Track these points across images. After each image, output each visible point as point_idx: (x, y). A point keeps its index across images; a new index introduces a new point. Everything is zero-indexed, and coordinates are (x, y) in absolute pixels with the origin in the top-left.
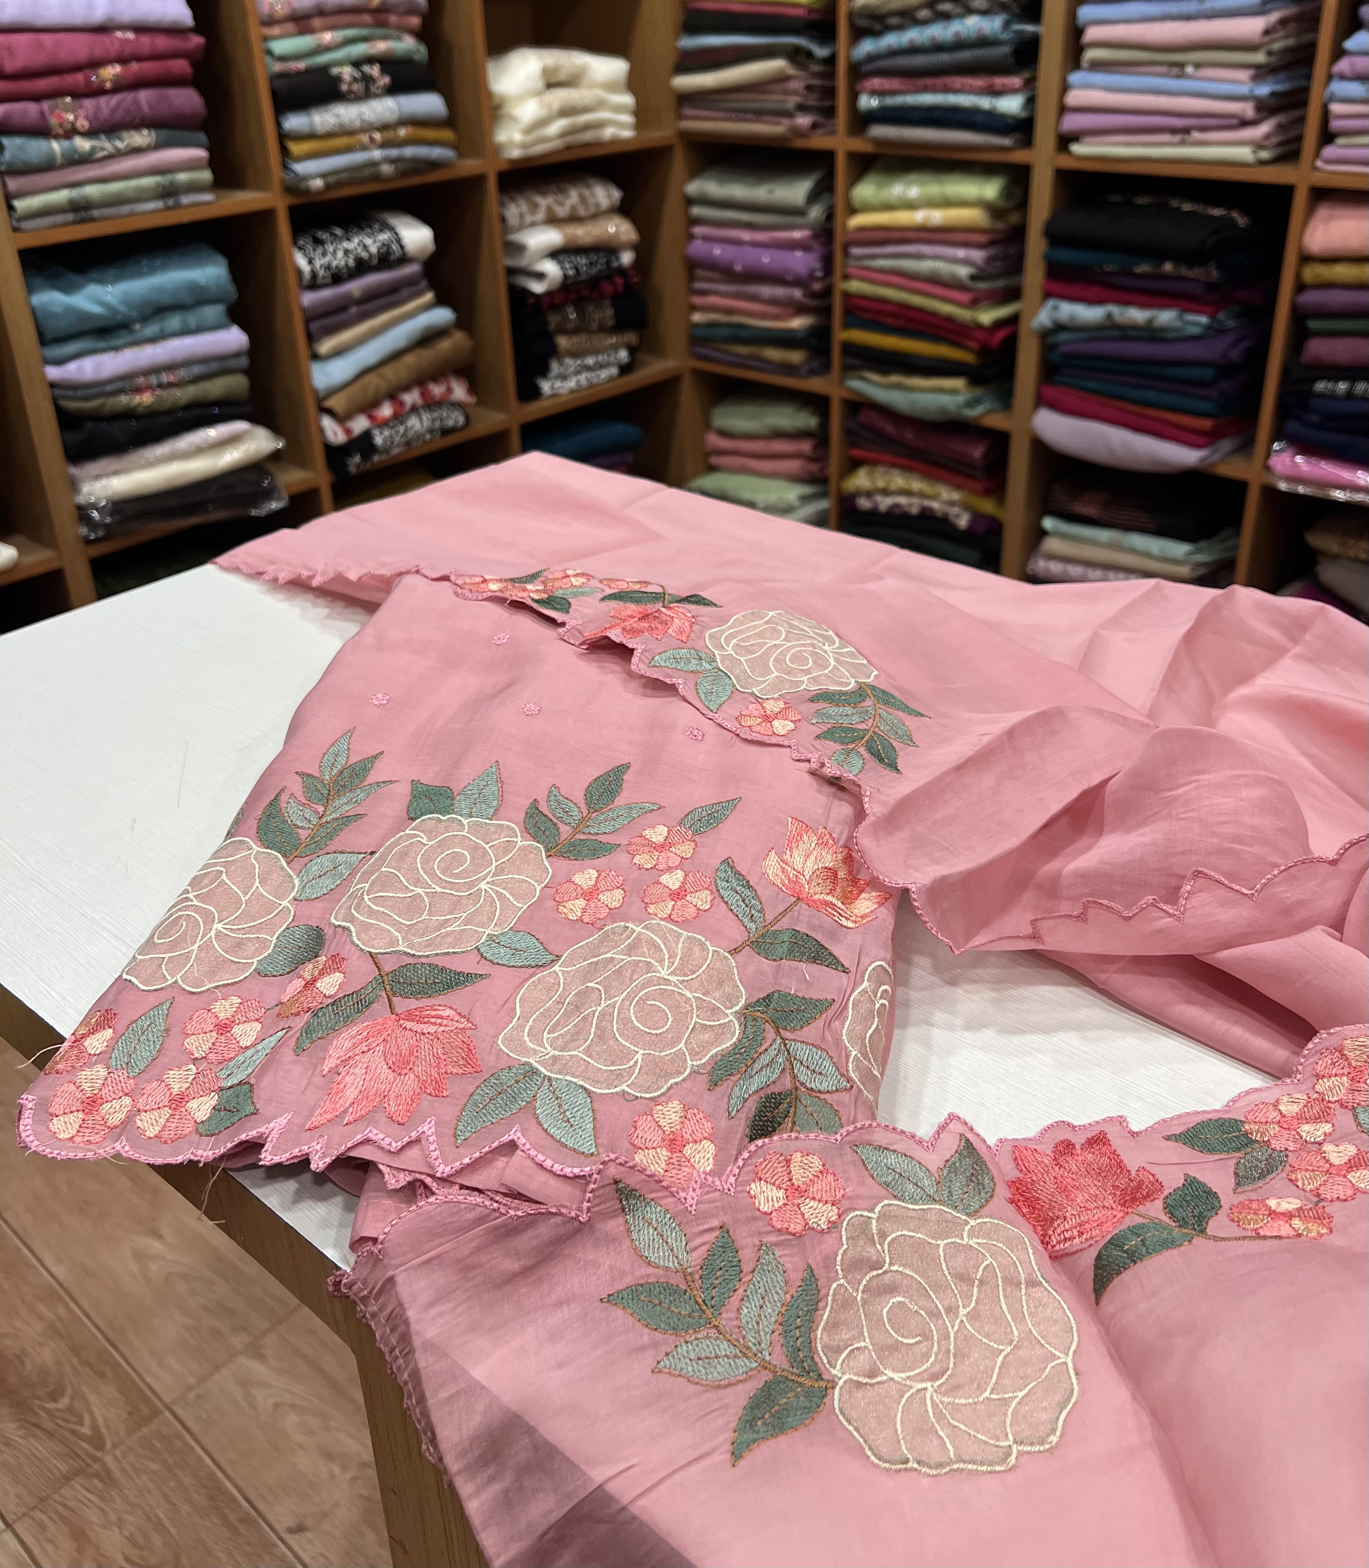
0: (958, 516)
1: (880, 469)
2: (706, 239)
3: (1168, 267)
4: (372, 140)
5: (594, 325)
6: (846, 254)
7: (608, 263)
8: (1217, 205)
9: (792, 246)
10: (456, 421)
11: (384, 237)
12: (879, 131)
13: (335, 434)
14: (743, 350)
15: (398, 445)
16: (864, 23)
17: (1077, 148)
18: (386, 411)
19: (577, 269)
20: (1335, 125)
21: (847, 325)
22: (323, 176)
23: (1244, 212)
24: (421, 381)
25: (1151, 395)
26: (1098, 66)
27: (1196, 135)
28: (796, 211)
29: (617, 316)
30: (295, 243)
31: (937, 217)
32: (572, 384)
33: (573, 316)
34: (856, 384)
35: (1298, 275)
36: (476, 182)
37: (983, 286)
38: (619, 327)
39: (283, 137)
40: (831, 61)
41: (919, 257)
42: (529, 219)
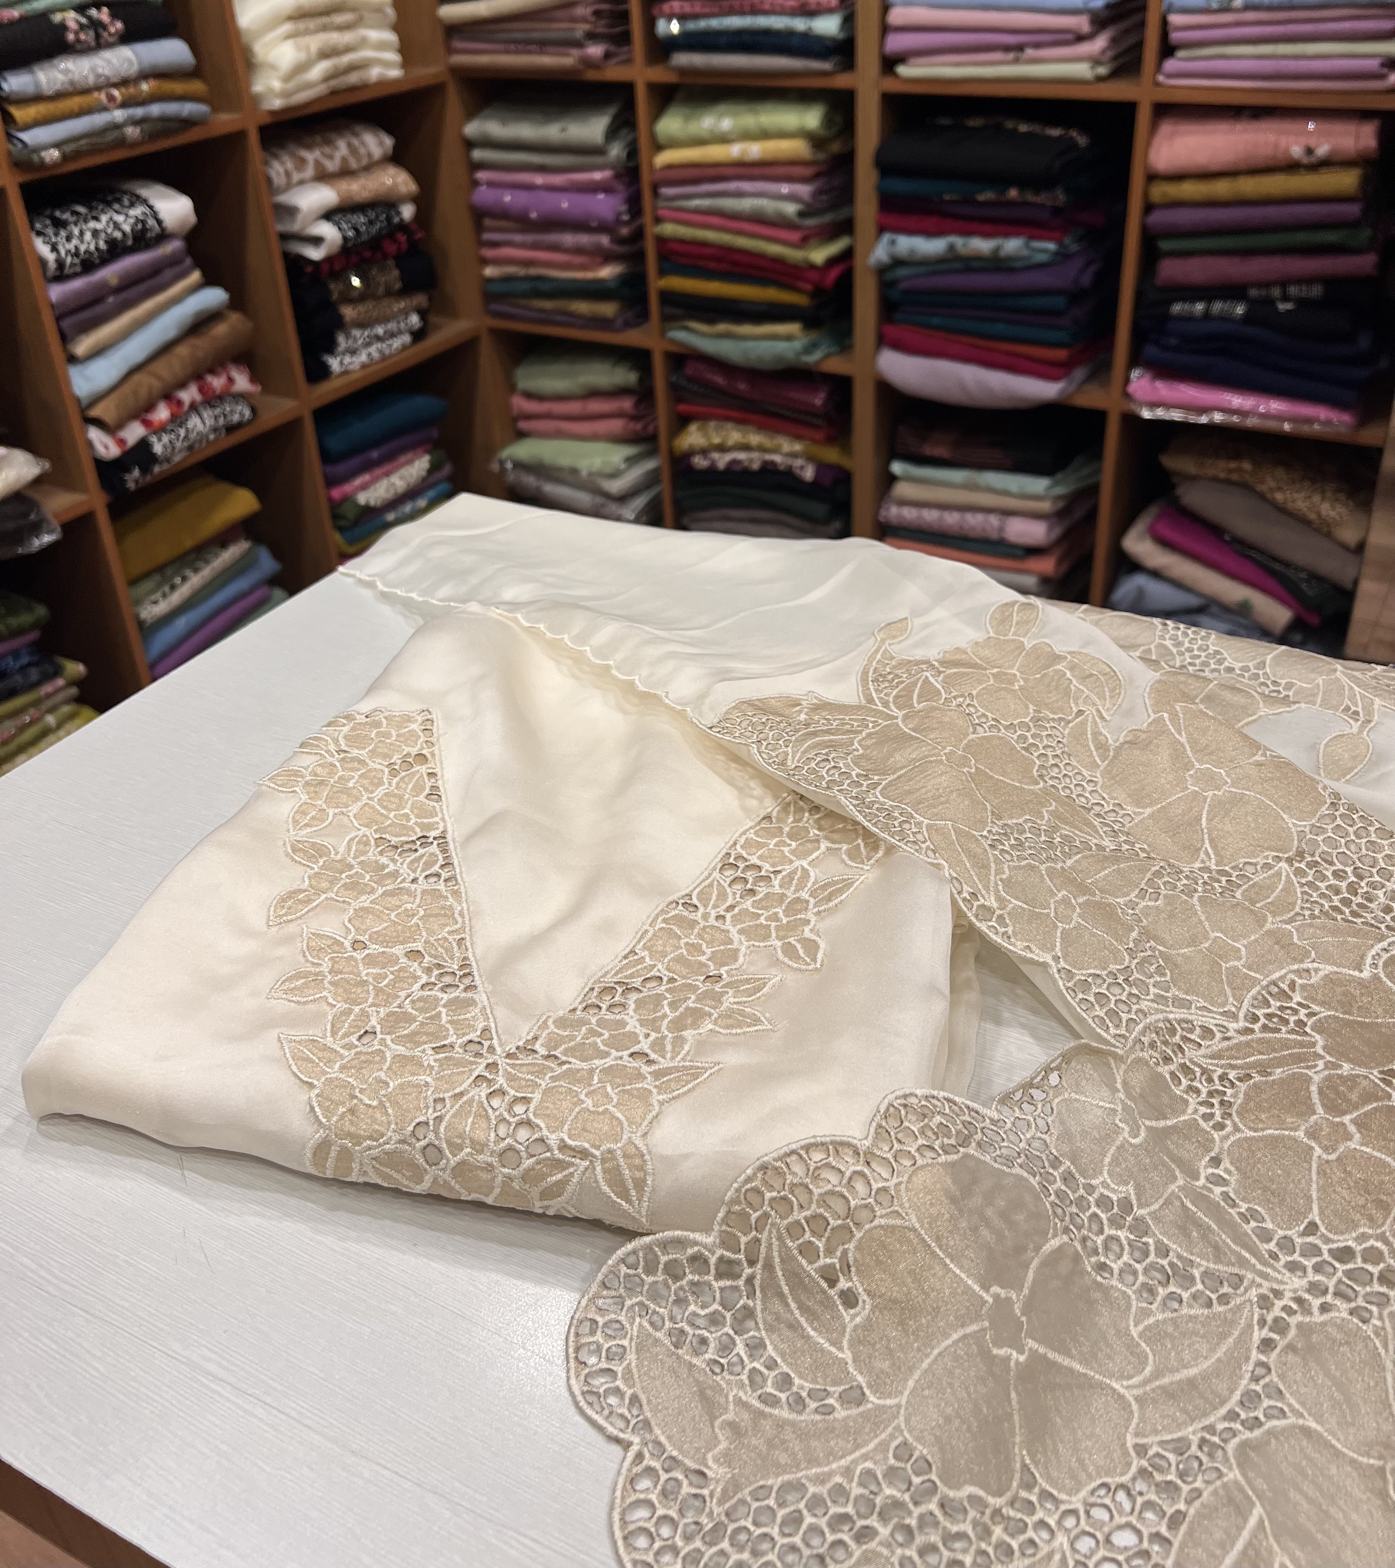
0: (802, 468)
1: (712, 424)
2: (491, 184)
3: (1013, 193)
4: (111, 98)
5: (381, 290)
6: (655, 193)
7: (389, 219)
8: (1055, 124)
9: (593, 188)
10: (241, 414)
11: (137, 211)
12: (682, 59)
13: (106, 447)
14: (548, 305)
15: (180, 451)
17: (903, 70)
18: (162, 413)
19: (356, 229)
20: (1175, 36)
21: (662, 272)
22: (57, 145)
23: (1084, 129)
24: (198, 376)
25: (1000, 328)
27: (1030, 52)
28: (597, 151)
29: (403, 278)
30: (32, 228)
31: (755, 150)
32: (363, 357)
33: (356, 282)
34: (680, 335)
35: (1146, 195)
36: (236, 139)
37: (810, 222)
38: (407, 289)
39: (4, 101)
41: (740, 194)
42: (296, 177)
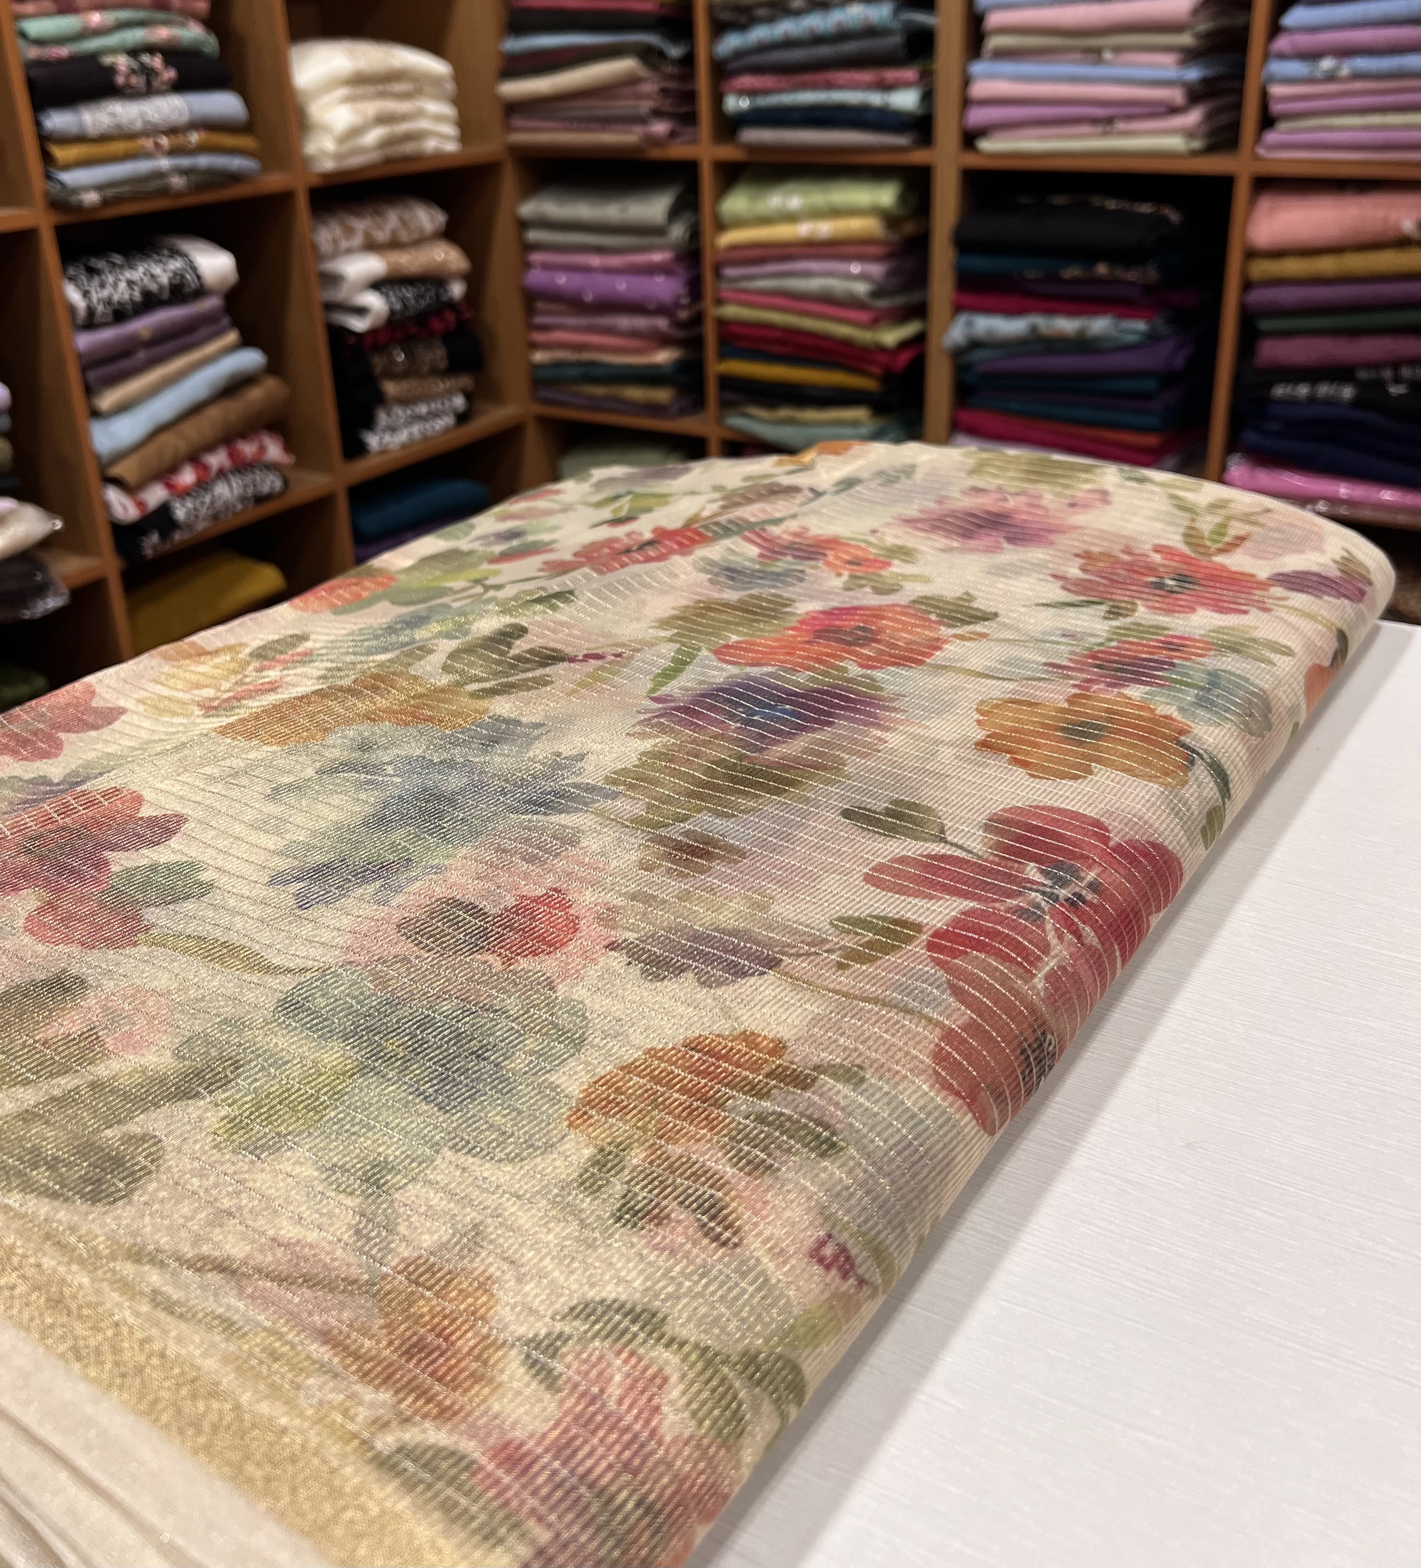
2: (546, 267)
3: (1102, 269)
4: (157, 145)
5: (426, 368)
6: (718, 274)
8: (1146, 200)
9: (651, 270)
10: (272, 487)
11: (176, 264)
12: (752, 135)
13: (125, 509)
14: (599, 391)
15: (204, 519)
16: (726, 16)
17: (986, 145)
18: (187, 477)
19: (403, 302)
20: (1276, 108)
21: (723, 355)
22: (98, 188)
23: (1176, 207)
24: (228, 438)
25: (1084, 412)
26: (1002, 54)
27: (1121, 126)
28: (658, 231)
29: (450, 356)
30: (65, 270)
31: (824, 229)
32: (403, 436)
33: (401, 357)
34: (738, 422)
35: (1245, 272)
36: (283, 200)
37: (883, 303)
38: (453, 369)
39: (45, 139)
40: (688, 61)
41: (807, 274)
42: (344, 244)
